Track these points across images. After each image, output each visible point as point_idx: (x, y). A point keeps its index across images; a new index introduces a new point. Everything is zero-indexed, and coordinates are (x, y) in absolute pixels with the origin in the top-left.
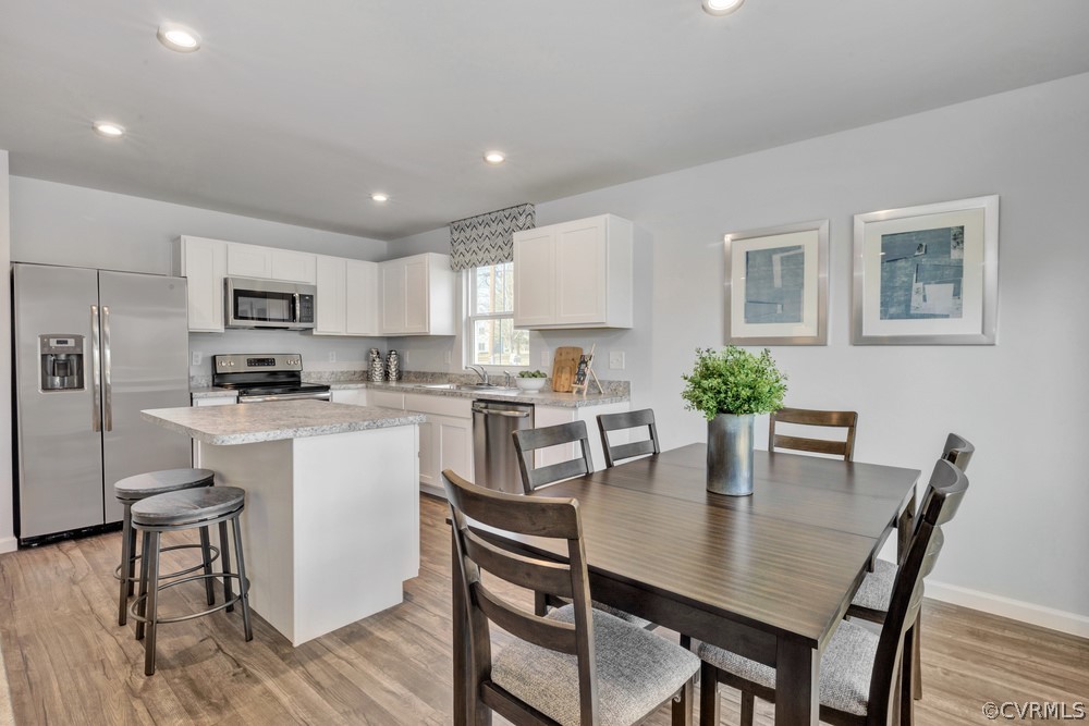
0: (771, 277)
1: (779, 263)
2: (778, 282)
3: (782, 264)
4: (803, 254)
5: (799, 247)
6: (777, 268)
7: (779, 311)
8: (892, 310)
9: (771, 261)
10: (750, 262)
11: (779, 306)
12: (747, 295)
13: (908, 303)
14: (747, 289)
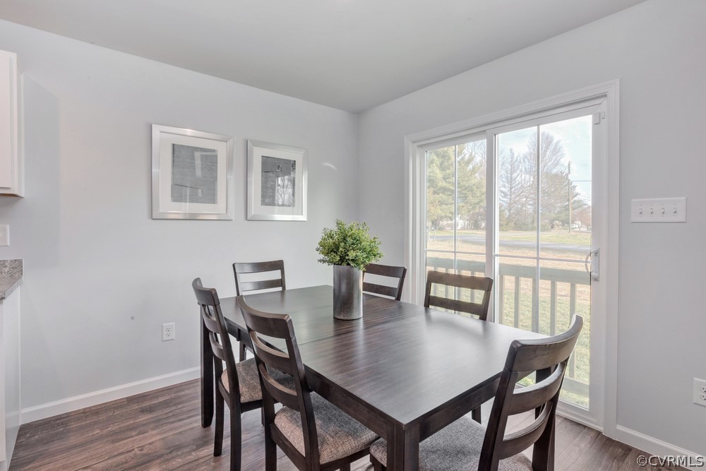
0: (193, 167)
1: (200, 159)
2: (199, 173)
3: (202, 160)
4: (216, 156)
5: (214, 151)
6: (198, 162)
7: (200, 194)
8: (267, 200)
9: (193, 156)
10: (176, 153)
11: (200, 191)
12: (173, 178)
13: (273, 197)
14: (173, 173)
